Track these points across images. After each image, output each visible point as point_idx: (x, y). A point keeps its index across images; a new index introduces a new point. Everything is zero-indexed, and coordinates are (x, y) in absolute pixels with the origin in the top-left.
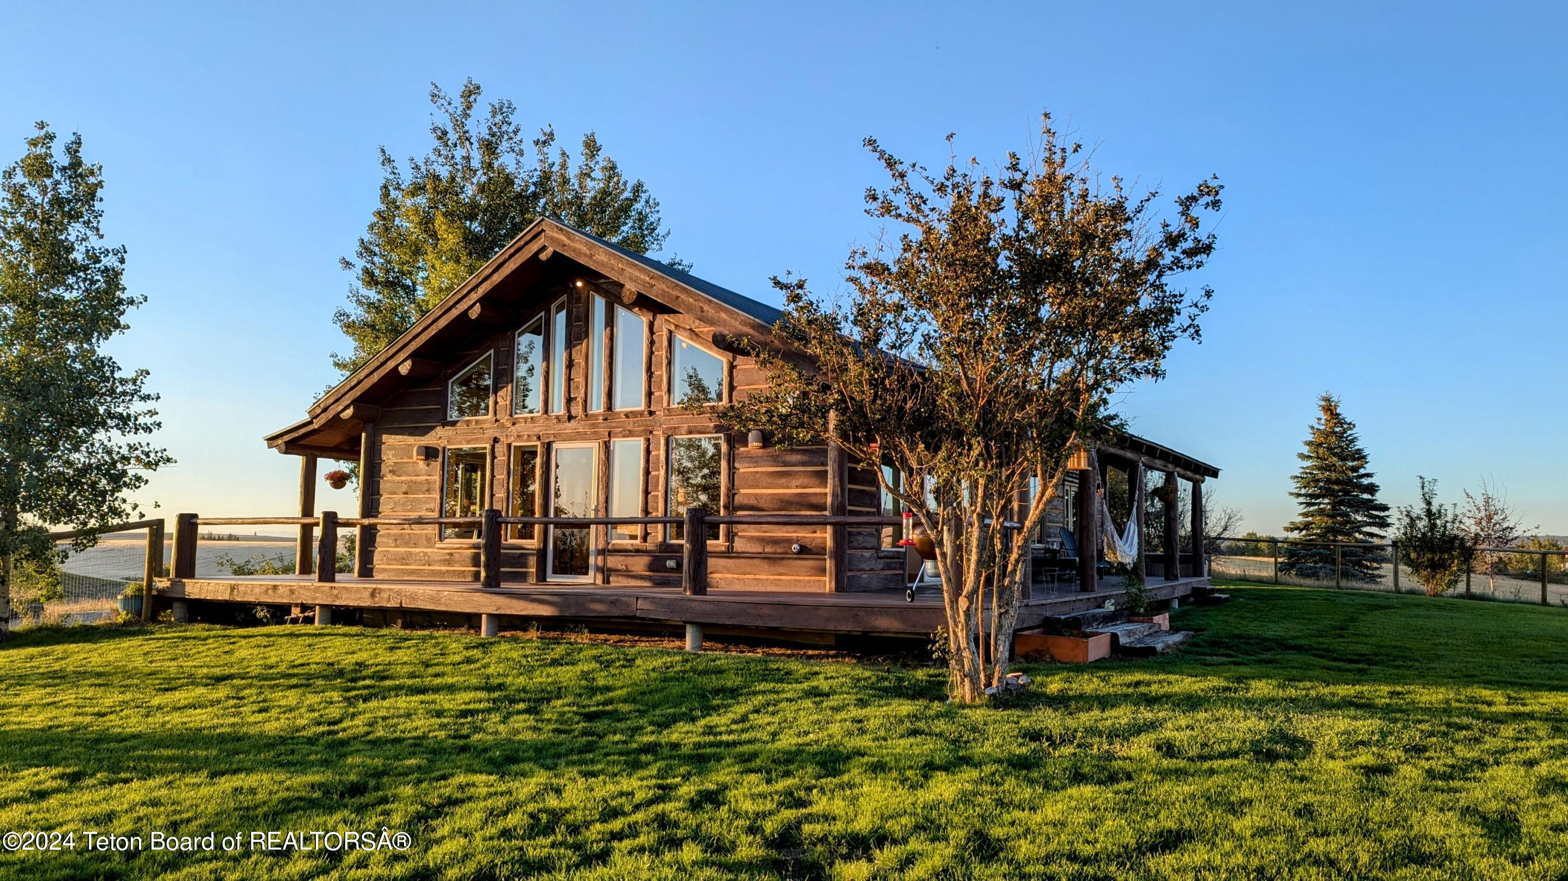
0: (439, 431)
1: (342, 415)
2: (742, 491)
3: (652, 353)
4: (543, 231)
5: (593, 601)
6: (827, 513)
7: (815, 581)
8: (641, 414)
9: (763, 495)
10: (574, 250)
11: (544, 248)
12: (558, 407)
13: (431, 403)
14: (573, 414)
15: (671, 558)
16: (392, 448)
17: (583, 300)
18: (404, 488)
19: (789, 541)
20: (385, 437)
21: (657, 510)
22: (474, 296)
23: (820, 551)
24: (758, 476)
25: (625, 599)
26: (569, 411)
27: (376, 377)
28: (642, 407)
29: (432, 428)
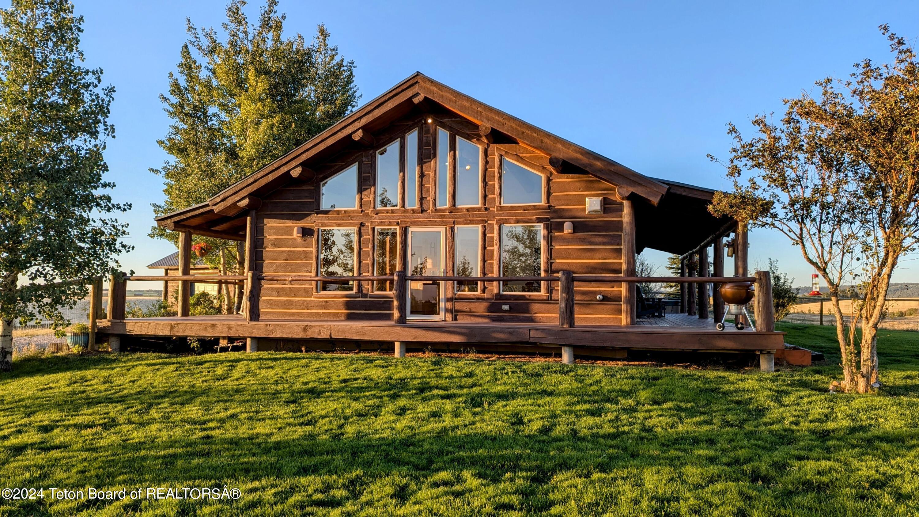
0: (314, 217)
1: (238, 204)
2: (557, 261)
3: (486, 169)
4: (417, 82)
5: (494, 332)
6: (622, 275)
7: (613, 318)
8: (479, 209)
9: (574, 263)
10: (442, 97)
11: (417, 94)
12: (413, 203)
13: (306, 197)
14: (425, 208)
15: (505, 304)
16: (272, 228)
17: (431, 132)
18: (285, 255)
19: (595, 293)
20: (266, 221)
21: (492, 272)
22: (358, 125)
23: (617, 299)
24: (570, 251)
25: (521, 330)
26: (421, 206)
27: (270, 178)
28: (480, 205)
29: (310, 215)
